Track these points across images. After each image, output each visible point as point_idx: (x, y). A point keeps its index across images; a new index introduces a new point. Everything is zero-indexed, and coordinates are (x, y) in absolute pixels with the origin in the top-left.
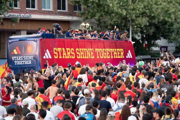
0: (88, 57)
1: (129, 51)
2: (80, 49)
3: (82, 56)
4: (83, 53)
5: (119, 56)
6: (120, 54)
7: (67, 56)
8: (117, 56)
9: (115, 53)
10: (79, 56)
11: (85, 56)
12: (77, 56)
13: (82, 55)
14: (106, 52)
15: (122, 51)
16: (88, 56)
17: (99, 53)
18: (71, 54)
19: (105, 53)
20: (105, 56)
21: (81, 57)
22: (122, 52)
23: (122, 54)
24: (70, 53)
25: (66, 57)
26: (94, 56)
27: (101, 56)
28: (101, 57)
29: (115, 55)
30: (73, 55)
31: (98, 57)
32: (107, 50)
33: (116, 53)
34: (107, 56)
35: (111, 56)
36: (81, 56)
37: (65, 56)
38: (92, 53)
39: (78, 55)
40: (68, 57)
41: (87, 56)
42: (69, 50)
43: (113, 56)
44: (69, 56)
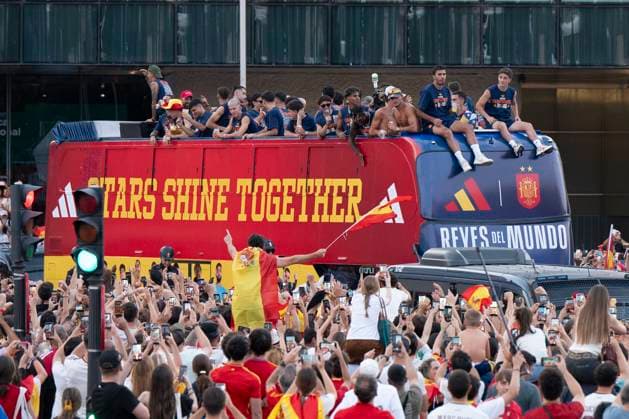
0: (202, 217)
1: (392, 191)
2: (180, 182)
3: (182, 211)
4: (185, 199)
5: (338, 213)
6: (344, 205)
7: (128, 209)
8: (330, 213)
9: (319, 200)
10: (168, 211)
11: (190, 211)
12: (164, 209)
13: (183, 204)
14: (280, 195)
15: (355, 188)
16: (206, 212)
17: (249, 197)
18: (142, 203)
19: (277, 200)
20: (273, 212)
21: (178, 217)
22: (355, 194)
23: (354, 201)
24: (139, 197)
25: (124, 214)
26: (226, 210)
27: (258, 212)
28: (257, 218)
29: (321, 206)
30: (149, 205)
31: (242, 217)
32: (288, 182)
33: (324, 200)
34: (281, 212)
35: (298, 213)
36: (175, 212)
37: (120, 209)
38: (222, 199)
39: (168, 205)
40: (131, 215)
41: (198, 211)
42: (137, 187)
43: (310, 212)
44: (134, 210)
